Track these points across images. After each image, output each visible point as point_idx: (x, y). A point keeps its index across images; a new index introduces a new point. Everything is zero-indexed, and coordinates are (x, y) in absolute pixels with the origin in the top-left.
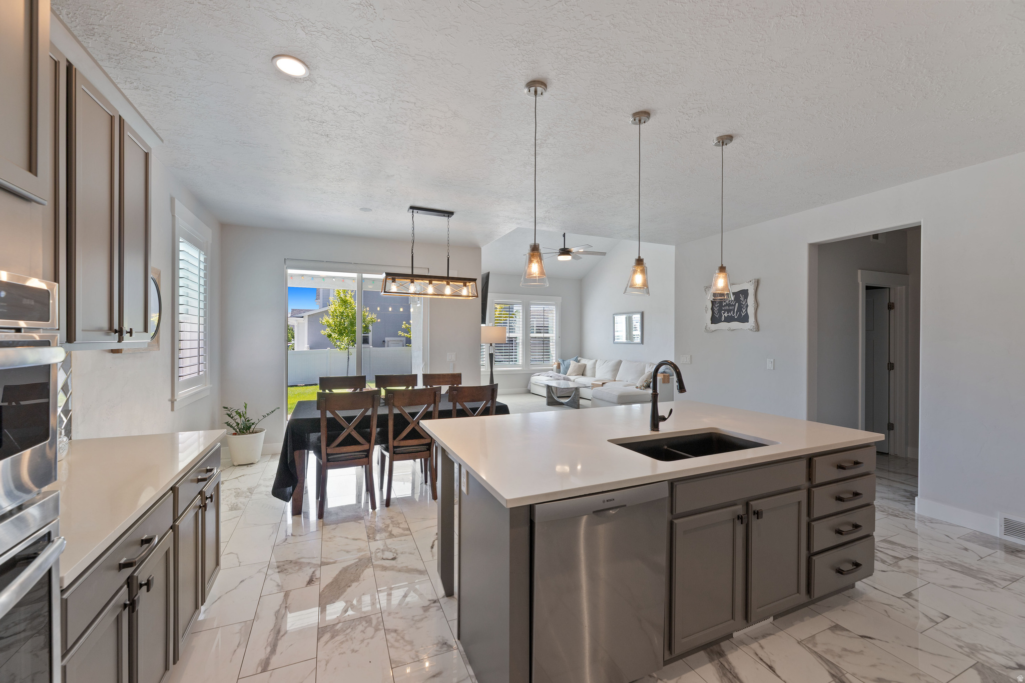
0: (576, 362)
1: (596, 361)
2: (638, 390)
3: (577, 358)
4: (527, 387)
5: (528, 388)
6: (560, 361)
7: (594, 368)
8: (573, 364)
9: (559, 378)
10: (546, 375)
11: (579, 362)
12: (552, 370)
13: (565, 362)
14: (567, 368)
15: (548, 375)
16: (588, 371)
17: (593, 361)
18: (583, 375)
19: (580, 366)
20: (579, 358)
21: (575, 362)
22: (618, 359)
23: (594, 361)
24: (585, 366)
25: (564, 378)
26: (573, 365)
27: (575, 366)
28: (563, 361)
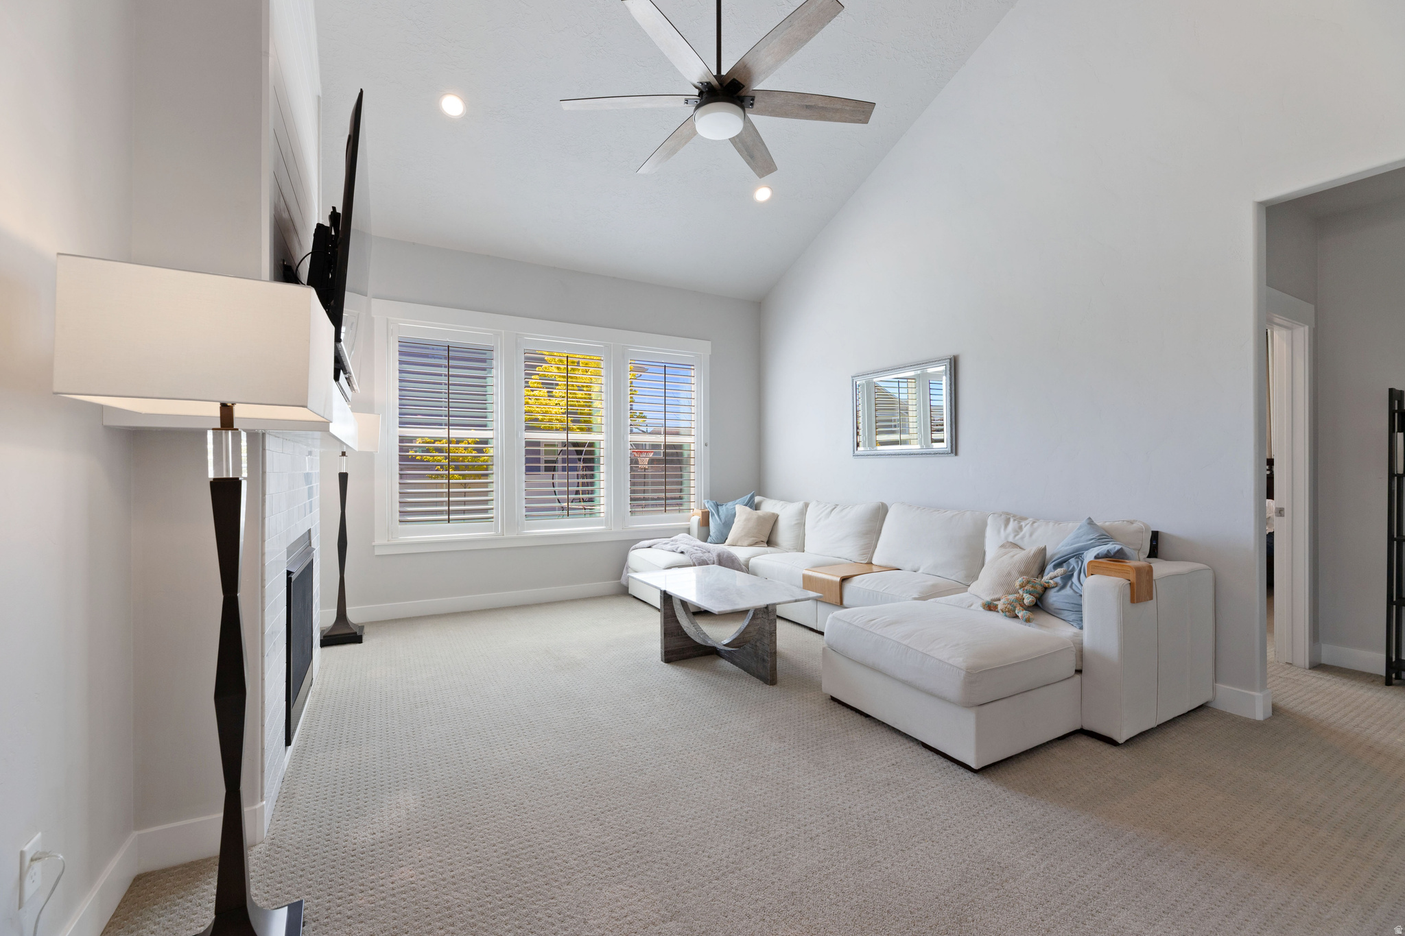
0: (751, 507)
1: (806, 505)
2: (998, 621)
3: (752, 497)
4: (620, 578)
5: (623, 580)
6: (709, 506)
7: (801, 524)
8: (742, 513)
9: (706, 556)
10: (669, 547)
11: (757, 507)
12: (688, 531)
13: (723, 510)
14: (727, 525)
15: (673, 547)
16: (785, 534)
17: (798, 505)
18: (770, 542)
19: (762, 520)
20: (757, 499)
21: (748, 509)
22: (873, 501)
23: (800, 505)
24: (774, 520)
25: (719, 556)
26: (744, 517)
27: (748, 520)
28: (717, 506)
